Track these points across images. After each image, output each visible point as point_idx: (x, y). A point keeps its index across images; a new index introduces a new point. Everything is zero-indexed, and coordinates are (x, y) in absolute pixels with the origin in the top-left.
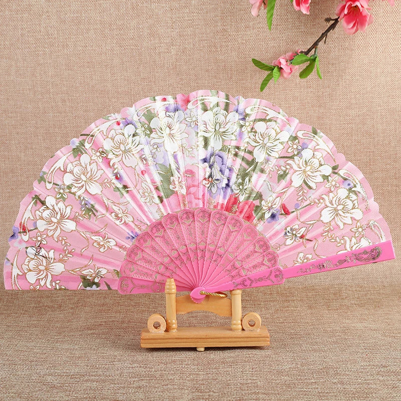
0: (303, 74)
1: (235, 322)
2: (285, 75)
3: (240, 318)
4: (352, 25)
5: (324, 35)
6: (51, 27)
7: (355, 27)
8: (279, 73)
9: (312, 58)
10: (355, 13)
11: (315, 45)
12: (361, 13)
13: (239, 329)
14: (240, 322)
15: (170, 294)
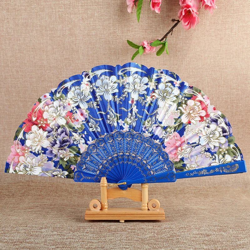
0: (158, 53)
1: (143, 205)
2: (147, 51)
4: (187, 23)
5: (171, 30)
6: (10, 28)
7: (189, 25)
8: (143, 50)
9: (163, 43)
10: (189, 16)
11: (165, 36)
12: (192, 15)
13: (146, 209)
14: (147, 205)
15: (103, 187)
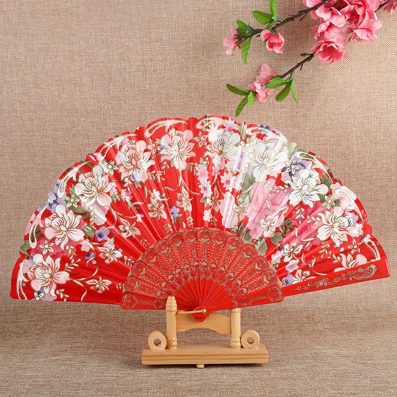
0: (280, 97)
1: (234, 339)
3: (239, 336)
5: (300, 65)
9: (287, 81)
11: (291, 71)
13: (237, 346)
14: (239, 339)
15: (170, 311)
